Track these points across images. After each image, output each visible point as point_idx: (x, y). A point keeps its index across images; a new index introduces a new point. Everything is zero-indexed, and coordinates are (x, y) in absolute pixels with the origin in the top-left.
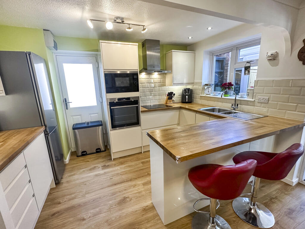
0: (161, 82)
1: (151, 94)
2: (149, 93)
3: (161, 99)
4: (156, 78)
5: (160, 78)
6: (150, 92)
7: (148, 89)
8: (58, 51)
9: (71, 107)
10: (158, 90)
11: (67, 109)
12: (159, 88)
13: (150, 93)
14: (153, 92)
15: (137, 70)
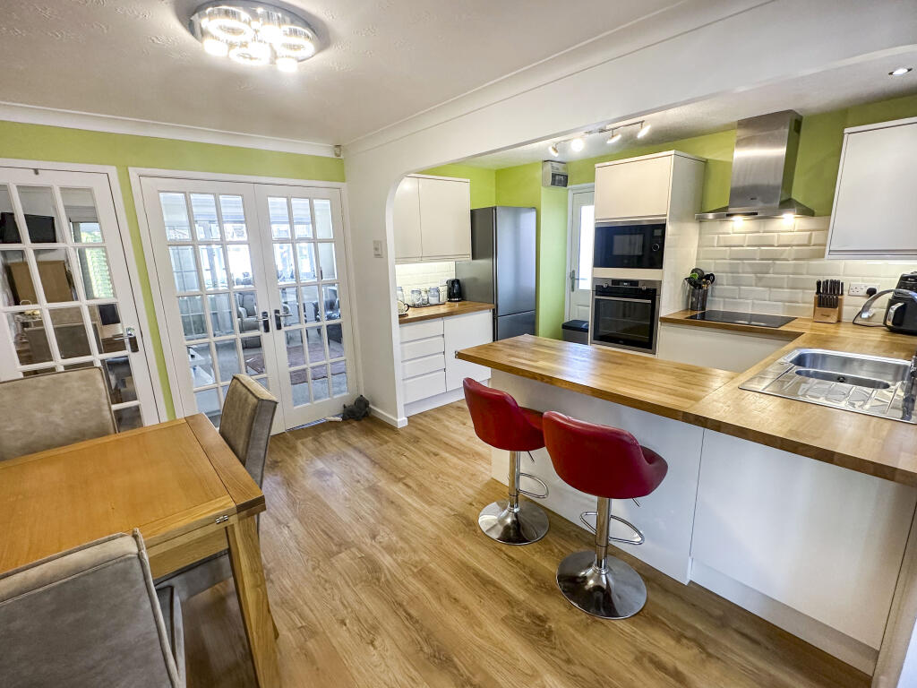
0: (812, 243)
1: (760, 279)
2: (753, 275)
3: (800, 301)
4: (789, 228)
5: (807, 228)
6: (755, 273)
7: (751, 265)
8: (569, 187)
9: (581, 287)
10: (791, 270)
11: (573, 290)
13: (757, 277)
15: (665, 215)
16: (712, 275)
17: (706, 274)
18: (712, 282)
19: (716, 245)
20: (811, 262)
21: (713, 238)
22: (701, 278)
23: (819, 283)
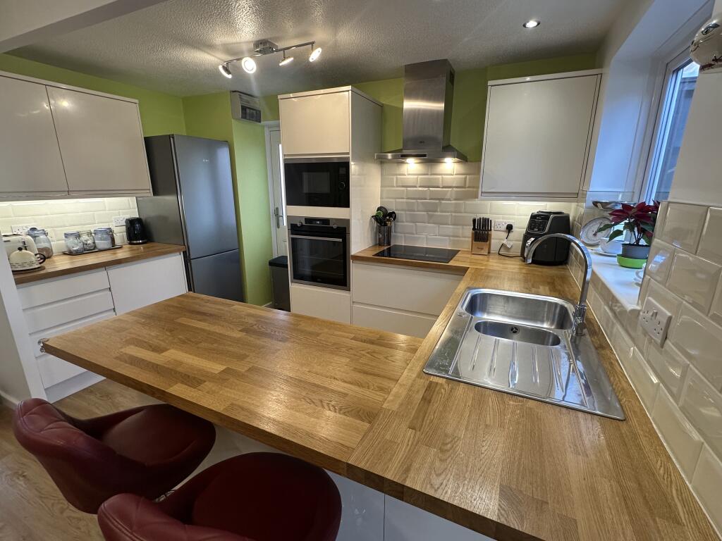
0: (467, 185)
1: (430, 217)
2: (425, 213)
3: (461, 235)
4: (449, 172)
5: (463, 172)
10: (453, 209)
12: (456, 204)
13: (428, 214)
14: (436, 211)
15: (348, 153)
16: (394, 212)
17: (389, 212)
18: (394, 219)
19: (395, 185)
20: (467, 202)
21: (393, 179)
22: (385, 216)
23: (474, 221)
